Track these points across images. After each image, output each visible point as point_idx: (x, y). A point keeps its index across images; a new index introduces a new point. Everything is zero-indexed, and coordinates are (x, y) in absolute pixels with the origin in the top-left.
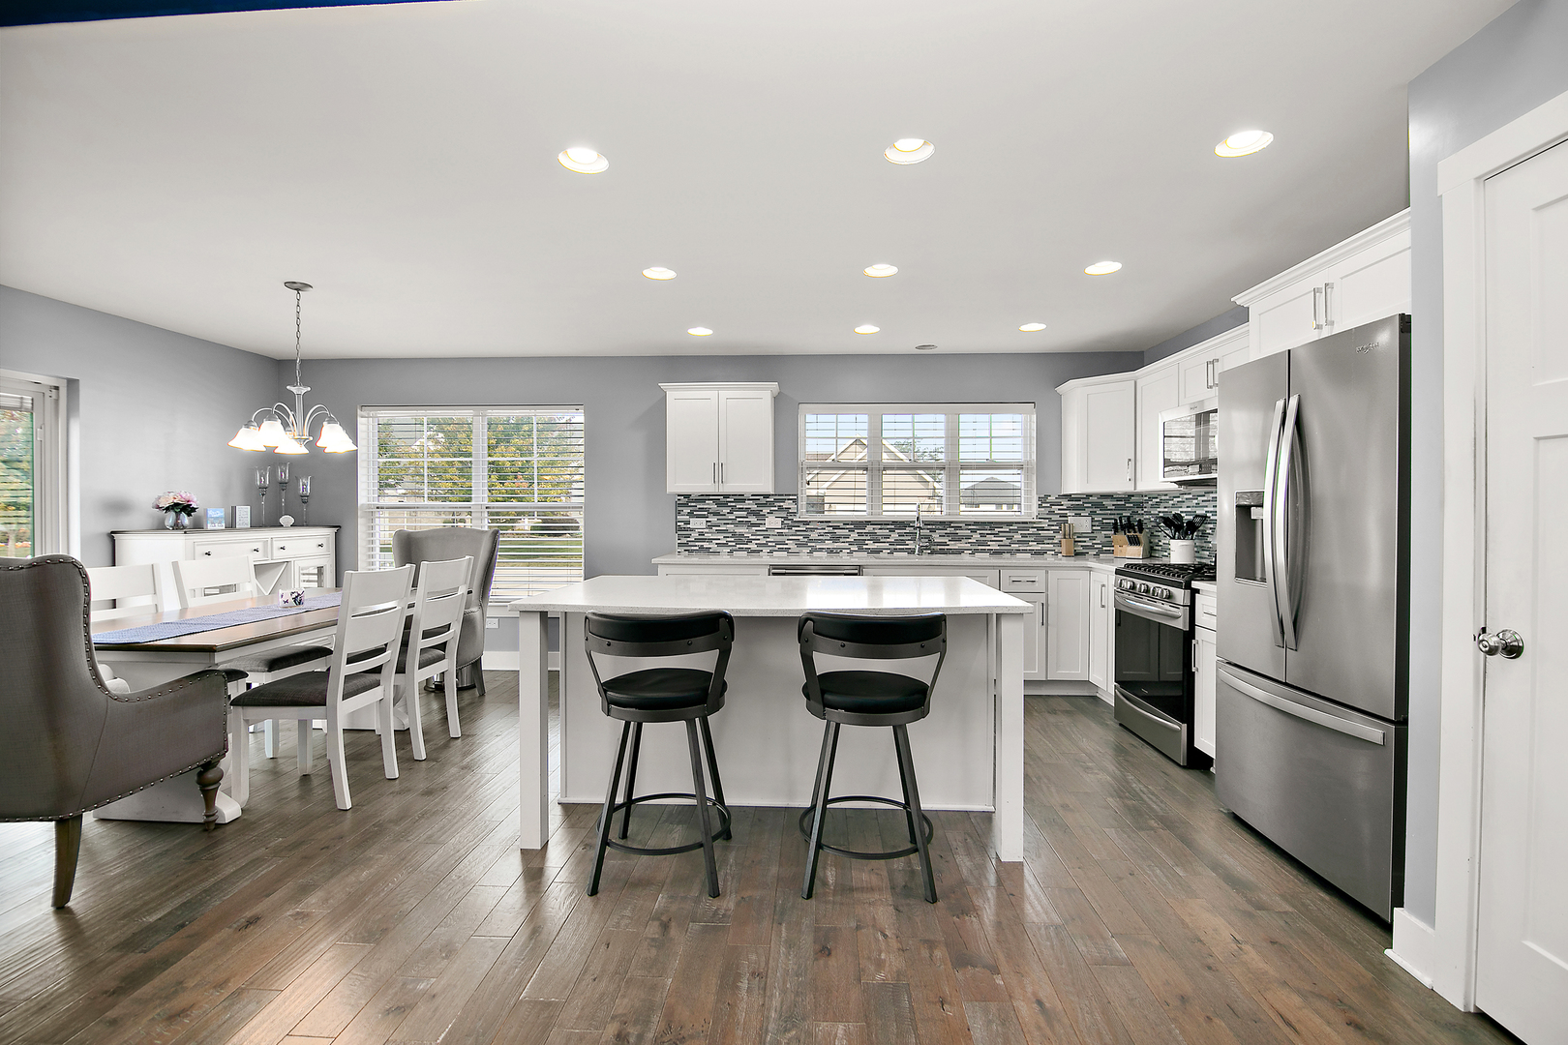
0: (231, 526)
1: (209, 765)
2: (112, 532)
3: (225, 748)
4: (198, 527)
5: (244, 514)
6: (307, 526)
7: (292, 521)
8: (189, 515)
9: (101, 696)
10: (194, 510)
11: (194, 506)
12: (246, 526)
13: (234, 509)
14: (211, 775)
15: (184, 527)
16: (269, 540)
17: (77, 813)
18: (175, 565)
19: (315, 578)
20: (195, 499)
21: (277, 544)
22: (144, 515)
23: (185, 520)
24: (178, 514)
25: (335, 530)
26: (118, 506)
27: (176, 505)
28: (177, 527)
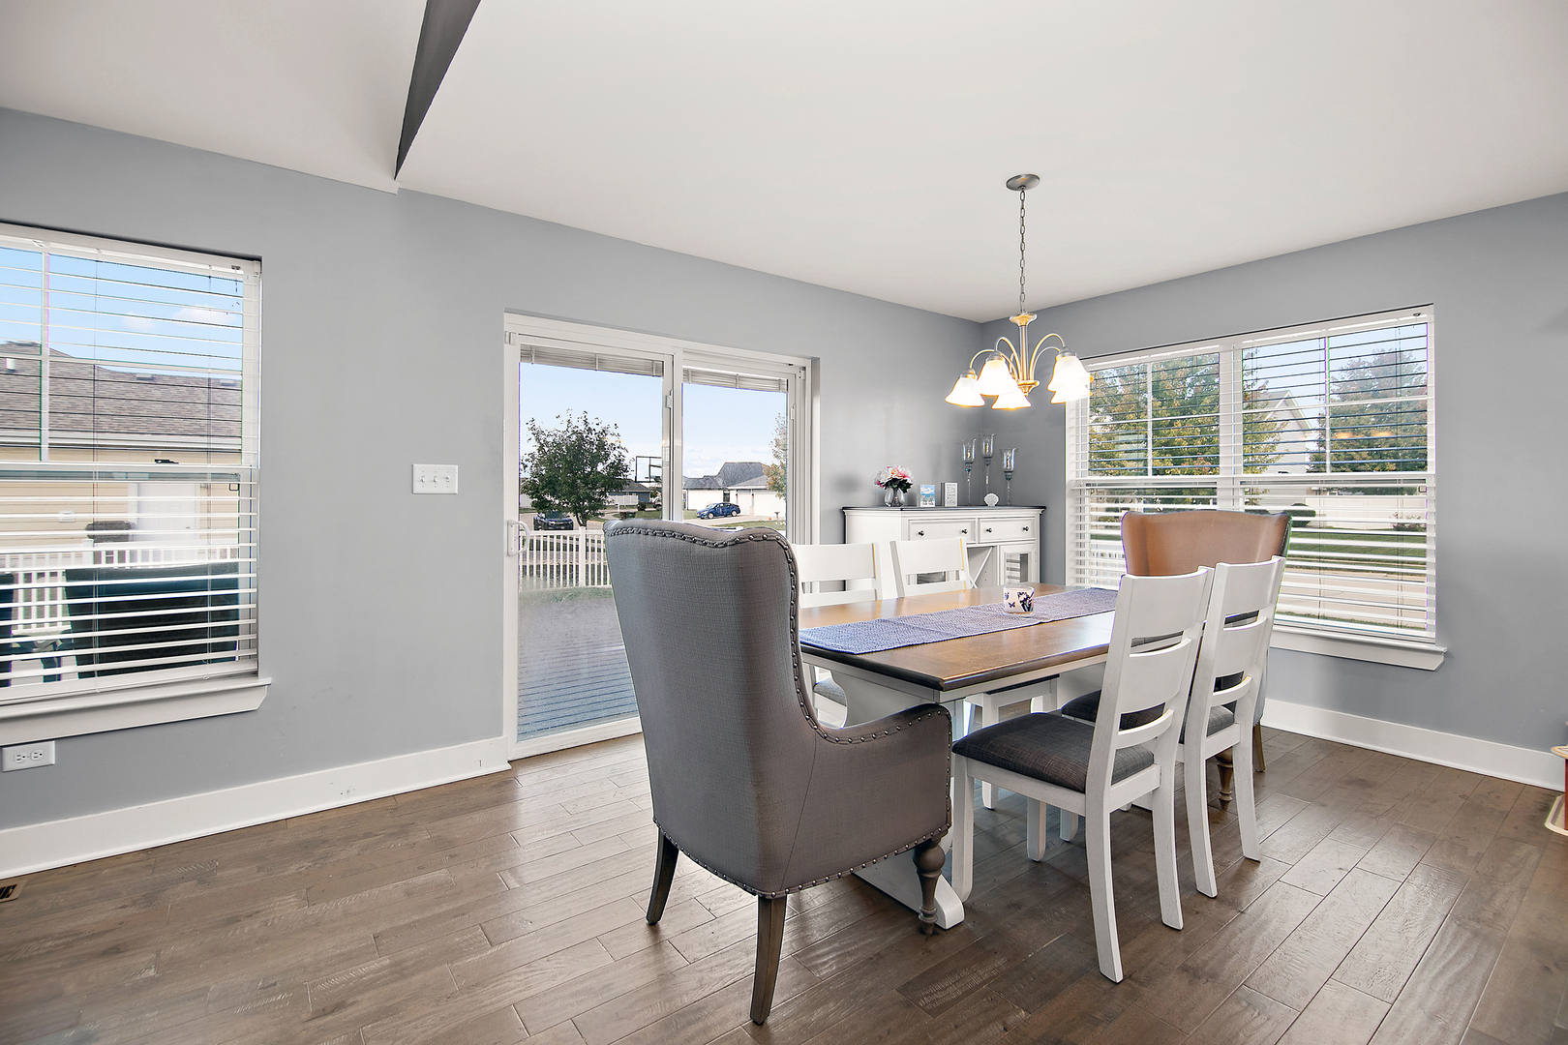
0: (940, 504)
1: (930, 844)
2: (844, 508)
3: (948, 823)
4: (912, 504)
5: (952, 490)
6: (1011, 506)
7: (997, 499)
8: (905, 491)
9: (809, 732)
10: (909, 485)
11: (909, 481)
12: (953, 505)
13: (943, 485)
14: (931, 856)
15: (900, 505)
16: (977, 520)
17: (781, 894)
18: (893, 545)
19: (1018, 566)
20: (910, 475)
21: (985, 526)
22: (867, 492)
23: (902, 497)
24: (895, 490)
25: (1040, 511)
26: (848, 484)
27: (894, 480)
28: (895, 504)
